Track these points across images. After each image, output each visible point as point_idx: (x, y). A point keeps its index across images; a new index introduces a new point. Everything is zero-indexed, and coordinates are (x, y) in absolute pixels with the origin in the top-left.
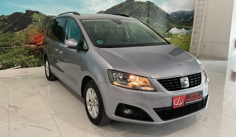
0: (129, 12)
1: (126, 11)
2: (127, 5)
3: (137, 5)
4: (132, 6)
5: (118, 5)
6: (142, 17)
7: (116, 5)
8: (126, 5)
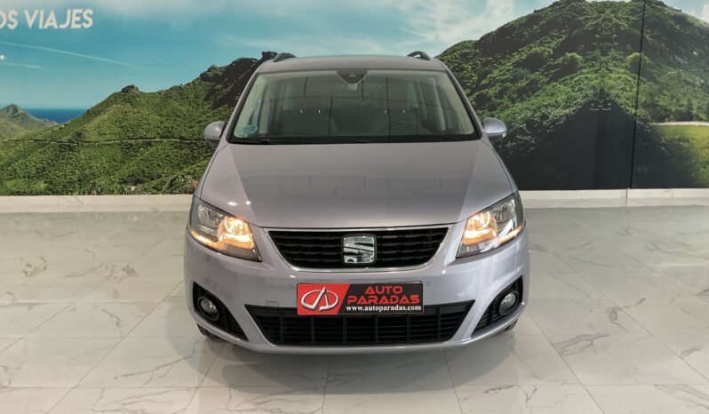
0: (561, 37)
1: (552, 37)
2: (556, 17)
3: (594, 16)
4: (574, 17)
5: (522, 18)
6: (613, 53)
7: (516, 21)
8: (551, 16)
